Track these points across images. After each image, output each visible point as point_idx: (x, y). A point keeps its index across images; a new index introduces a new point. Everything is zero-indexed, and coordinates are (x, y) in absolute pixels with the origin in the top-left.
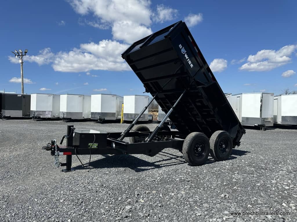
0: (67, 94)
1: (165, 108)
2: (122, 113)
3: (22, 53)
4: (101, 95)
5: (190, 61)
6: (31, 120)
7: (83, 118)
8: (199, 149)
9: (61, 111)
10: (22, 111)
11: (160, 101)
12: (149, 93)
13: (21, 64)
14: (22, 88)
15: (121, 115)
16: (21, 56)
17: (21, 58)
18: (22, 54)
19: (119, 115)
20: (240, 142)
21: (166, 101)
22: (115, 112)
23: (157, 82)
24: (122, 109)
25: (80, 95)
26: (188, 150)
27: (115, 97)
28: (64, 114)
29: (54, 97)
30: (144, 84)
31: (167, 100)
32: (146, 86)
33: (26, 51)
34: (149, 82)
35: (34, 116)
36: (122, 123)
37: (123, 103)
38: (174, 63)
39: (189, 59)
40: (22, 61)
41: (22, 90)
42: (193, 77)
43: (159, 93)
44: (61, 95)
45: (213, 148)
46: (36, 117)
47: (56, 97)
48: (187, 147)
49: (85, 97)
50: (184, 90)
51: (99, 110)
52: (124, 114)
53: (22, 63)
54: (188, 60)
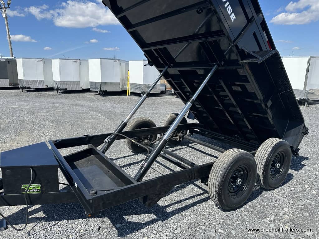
0: (59, 59)
1: (178, 91)
2: (128, 83)
3: (4, 4)
4: (99, 60)
5: (230, 7)
6: (19, 90)
7: (82, 89)
8: (239, 181)
9: (54, 79)
10: (8, 79)
11: (170, 79)
12: (154, 66)
13: (5, 20)
14: (10, 50)
15: (127, 85)
16: (4, 8)
17: (4, 11)
18: (5, 6)
19: (124, 84)
20: (299, 149)
21: (181, 81)
22: (119, 82)
23: (165, 49)
24: (128, 78)
25: (76, 60)
26: (219, 189)
27: (118, 62)
28: (57, 84)
29: (44, 62)
30: (145, 51)
31: (182, 79)
32: (148, 54)
33: (9, 2)
34: (152, 48)
35: (22, 86)
36: (129, 95)
37: (129, 71)
38: (197, 12)
39: (228, 3)
40: (6, 16)
41: (10, 52)
42: (234, 41)
43: (169, 67)
44: (52, 60)
45: (262, 171)
46: (25, 88)
47: (47, 63)
48: (217, 183)
49: (81, 62)
50: (214, 65)
51: (98, 80)
52: (131, 84)
53: (6, 18)
54: (226, 6)
